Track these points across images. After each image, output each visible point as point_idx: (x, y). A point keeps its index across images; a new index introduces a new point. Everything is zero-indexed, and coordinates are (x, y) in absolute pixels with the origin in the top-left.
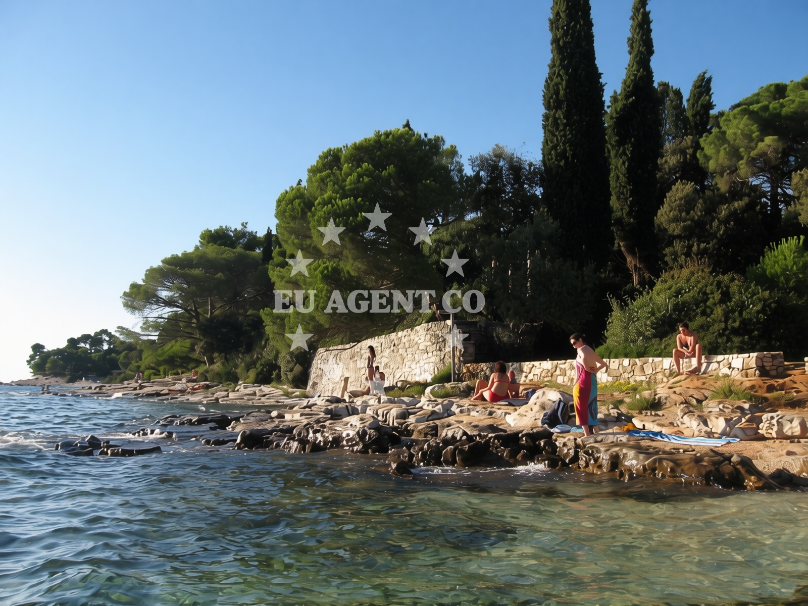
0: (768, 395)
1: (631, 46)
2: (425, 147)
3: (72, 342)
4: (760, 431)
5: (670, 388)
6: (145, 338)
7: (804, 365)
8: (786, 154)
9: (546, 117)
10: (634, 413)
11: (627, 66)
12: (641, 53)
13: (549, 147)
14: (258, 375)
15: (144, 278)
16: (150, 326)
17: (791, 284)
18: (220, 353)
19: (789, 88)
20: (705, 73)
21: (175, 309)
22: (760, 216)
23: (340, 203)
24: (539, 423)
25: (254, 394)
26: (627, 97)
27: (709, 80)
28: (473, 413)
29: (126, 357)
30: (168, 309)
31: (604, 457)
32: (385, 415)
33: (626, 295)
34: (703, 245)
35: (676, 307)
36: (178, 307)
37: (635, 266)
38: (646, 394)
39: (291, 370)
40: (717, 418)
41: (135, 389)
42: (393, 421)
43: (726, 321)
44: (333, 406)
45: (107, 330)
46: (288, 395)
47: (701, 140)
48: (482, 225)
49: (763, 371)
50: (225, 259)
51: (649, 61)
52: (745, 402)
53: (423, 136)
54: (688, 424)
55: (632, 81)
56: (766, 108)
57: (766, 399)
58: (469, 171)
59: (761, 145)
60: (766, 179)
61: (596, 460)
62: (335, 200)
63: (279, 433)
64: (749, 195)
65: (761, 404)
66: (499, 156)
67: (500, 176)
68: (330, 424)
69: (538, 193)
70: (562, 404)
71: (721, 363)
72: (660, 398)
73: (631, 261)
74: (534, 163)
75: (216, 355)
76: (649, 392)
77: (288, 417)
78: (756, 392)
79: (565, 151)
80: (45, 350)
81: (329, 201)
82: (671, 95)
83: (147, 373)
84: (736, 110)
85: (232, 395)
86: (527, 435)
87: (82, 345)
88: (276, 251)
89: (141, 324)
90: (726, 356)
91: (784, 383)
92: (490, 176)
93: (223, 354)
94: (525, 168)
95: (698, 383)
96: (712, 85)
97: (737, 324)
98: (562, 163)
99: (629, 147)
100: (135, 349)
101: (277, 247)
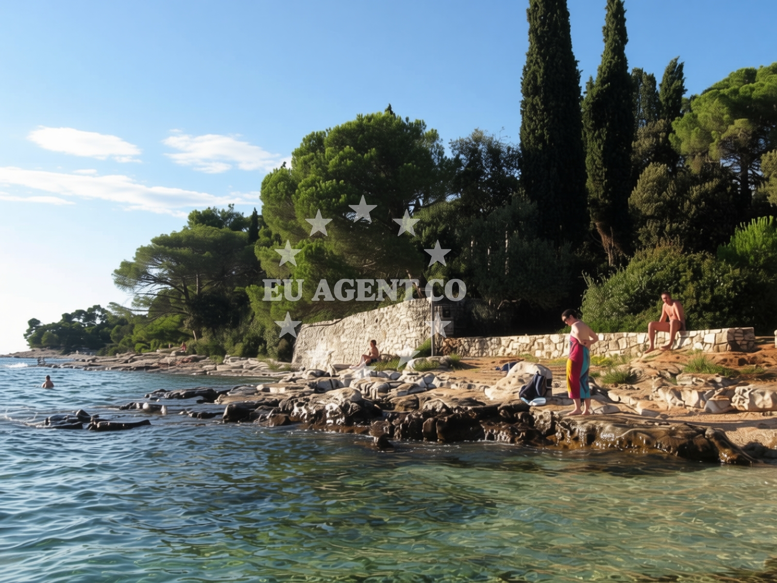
0: (740, 369)
1: (607, 35)
2: (407, 131)
3: (67, 317)
4: (732, 404)
5: (645, 362)
6: (137, 313)
7: (773, 339)
8: (755, 136)
9: (524, 104)
10: (610, 386)
11: (603, 54)
12: (616, 41)
13: (526, 131)
14: (245, 348)
15: (135, 256)
16: (142, 302)
17: (761, 261)
18: (208, 328)
19: (758, 73)
20: (676, 60)
21: (164, 286)
22: (731, 197)
23: (323, 185)
24: (517, 396)
25: (242, 367)
26: (603, 82)
27: (681, 66)
28: (453, 386)
29: (118, 331)
30: (158, 286)
31: (581, 429)
32: (368, 389)
33: (600, 272)
34: (674, 225)
35: (650, 284)
36: (166, 283)
37: (610, 245)
38: (622, 368)
39: (277, 345)
40: (691, 391)
41: (126, 362)
42: (375, 395)
43: (698, 297)
44: (316, 380)
45: (99, 306)
46: (273, 368)
47: (673, 123)
48: (462, 207)
49: (734, 346)
50: (212, 239)
51: (623, 49)
52: (717, 376)
53: (405, 121)
54: (662, 398)
55: (607, 67)
56: (736, 92)
57: (737, 373)
58: (449, 154)
59: (731, 127)
60: (736, 161)
61: (572, 433)
62: (319, 182)
63: (265, 407)
64: (720, 177)
65: (733, 378)
66: (478, 139)
67: (479, 159)
68: (314, 398)
69: (516, 175)
70: (539, 378)
71: (694, 339)
72: (634, 371)
73: (606, 241)
74: (512, 146)
75: (204, 329)
76: (624, 365)
77: (273, 390)
78: (728, 365)
79: (542, 135)
80: (41, 325)
81: (313, 183)
82: (644, 80)
83: (138, 346)
84: (707, 94)
85: (220, 368)
86: (505, 408)
87: (75, 320)
88: (261, 231)
89: (132, 300)
90: (699, 332)
91: (755, 358)
92: (470, 159)
93: (211, 329)
94: (503, 152)
95: (672, 358)
96: (684, 71)
97: (708, 301)
98: (540, 147)
99: (604, 131)
100: (127, 323)
101: (263, 227)
